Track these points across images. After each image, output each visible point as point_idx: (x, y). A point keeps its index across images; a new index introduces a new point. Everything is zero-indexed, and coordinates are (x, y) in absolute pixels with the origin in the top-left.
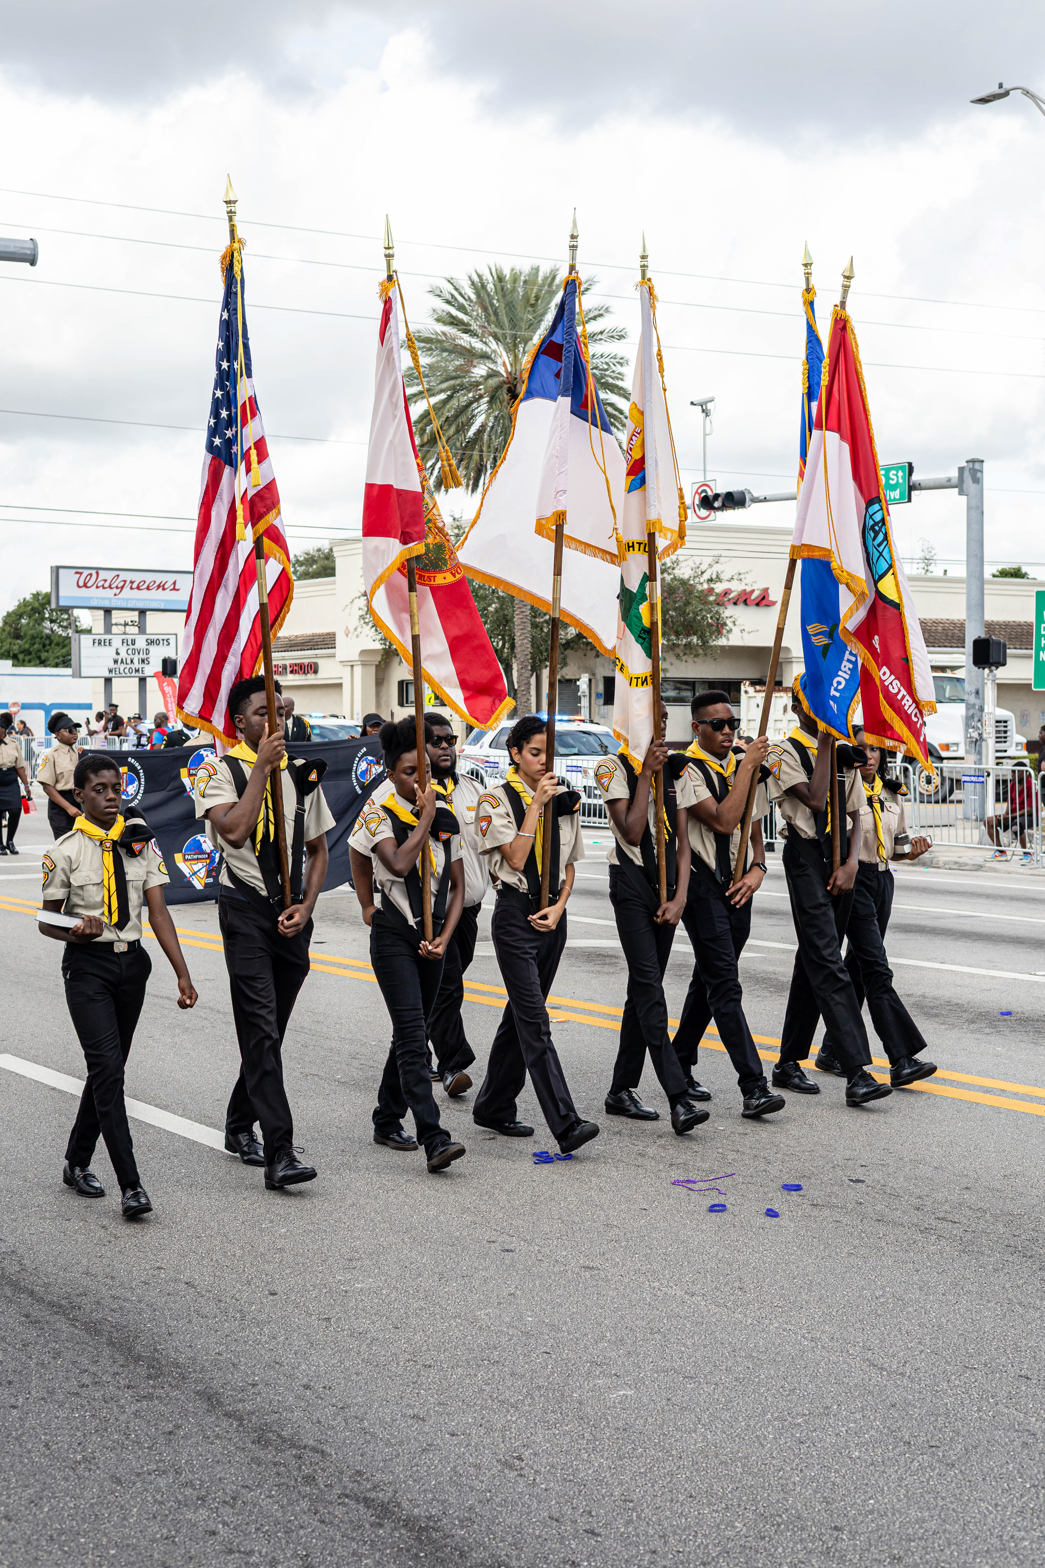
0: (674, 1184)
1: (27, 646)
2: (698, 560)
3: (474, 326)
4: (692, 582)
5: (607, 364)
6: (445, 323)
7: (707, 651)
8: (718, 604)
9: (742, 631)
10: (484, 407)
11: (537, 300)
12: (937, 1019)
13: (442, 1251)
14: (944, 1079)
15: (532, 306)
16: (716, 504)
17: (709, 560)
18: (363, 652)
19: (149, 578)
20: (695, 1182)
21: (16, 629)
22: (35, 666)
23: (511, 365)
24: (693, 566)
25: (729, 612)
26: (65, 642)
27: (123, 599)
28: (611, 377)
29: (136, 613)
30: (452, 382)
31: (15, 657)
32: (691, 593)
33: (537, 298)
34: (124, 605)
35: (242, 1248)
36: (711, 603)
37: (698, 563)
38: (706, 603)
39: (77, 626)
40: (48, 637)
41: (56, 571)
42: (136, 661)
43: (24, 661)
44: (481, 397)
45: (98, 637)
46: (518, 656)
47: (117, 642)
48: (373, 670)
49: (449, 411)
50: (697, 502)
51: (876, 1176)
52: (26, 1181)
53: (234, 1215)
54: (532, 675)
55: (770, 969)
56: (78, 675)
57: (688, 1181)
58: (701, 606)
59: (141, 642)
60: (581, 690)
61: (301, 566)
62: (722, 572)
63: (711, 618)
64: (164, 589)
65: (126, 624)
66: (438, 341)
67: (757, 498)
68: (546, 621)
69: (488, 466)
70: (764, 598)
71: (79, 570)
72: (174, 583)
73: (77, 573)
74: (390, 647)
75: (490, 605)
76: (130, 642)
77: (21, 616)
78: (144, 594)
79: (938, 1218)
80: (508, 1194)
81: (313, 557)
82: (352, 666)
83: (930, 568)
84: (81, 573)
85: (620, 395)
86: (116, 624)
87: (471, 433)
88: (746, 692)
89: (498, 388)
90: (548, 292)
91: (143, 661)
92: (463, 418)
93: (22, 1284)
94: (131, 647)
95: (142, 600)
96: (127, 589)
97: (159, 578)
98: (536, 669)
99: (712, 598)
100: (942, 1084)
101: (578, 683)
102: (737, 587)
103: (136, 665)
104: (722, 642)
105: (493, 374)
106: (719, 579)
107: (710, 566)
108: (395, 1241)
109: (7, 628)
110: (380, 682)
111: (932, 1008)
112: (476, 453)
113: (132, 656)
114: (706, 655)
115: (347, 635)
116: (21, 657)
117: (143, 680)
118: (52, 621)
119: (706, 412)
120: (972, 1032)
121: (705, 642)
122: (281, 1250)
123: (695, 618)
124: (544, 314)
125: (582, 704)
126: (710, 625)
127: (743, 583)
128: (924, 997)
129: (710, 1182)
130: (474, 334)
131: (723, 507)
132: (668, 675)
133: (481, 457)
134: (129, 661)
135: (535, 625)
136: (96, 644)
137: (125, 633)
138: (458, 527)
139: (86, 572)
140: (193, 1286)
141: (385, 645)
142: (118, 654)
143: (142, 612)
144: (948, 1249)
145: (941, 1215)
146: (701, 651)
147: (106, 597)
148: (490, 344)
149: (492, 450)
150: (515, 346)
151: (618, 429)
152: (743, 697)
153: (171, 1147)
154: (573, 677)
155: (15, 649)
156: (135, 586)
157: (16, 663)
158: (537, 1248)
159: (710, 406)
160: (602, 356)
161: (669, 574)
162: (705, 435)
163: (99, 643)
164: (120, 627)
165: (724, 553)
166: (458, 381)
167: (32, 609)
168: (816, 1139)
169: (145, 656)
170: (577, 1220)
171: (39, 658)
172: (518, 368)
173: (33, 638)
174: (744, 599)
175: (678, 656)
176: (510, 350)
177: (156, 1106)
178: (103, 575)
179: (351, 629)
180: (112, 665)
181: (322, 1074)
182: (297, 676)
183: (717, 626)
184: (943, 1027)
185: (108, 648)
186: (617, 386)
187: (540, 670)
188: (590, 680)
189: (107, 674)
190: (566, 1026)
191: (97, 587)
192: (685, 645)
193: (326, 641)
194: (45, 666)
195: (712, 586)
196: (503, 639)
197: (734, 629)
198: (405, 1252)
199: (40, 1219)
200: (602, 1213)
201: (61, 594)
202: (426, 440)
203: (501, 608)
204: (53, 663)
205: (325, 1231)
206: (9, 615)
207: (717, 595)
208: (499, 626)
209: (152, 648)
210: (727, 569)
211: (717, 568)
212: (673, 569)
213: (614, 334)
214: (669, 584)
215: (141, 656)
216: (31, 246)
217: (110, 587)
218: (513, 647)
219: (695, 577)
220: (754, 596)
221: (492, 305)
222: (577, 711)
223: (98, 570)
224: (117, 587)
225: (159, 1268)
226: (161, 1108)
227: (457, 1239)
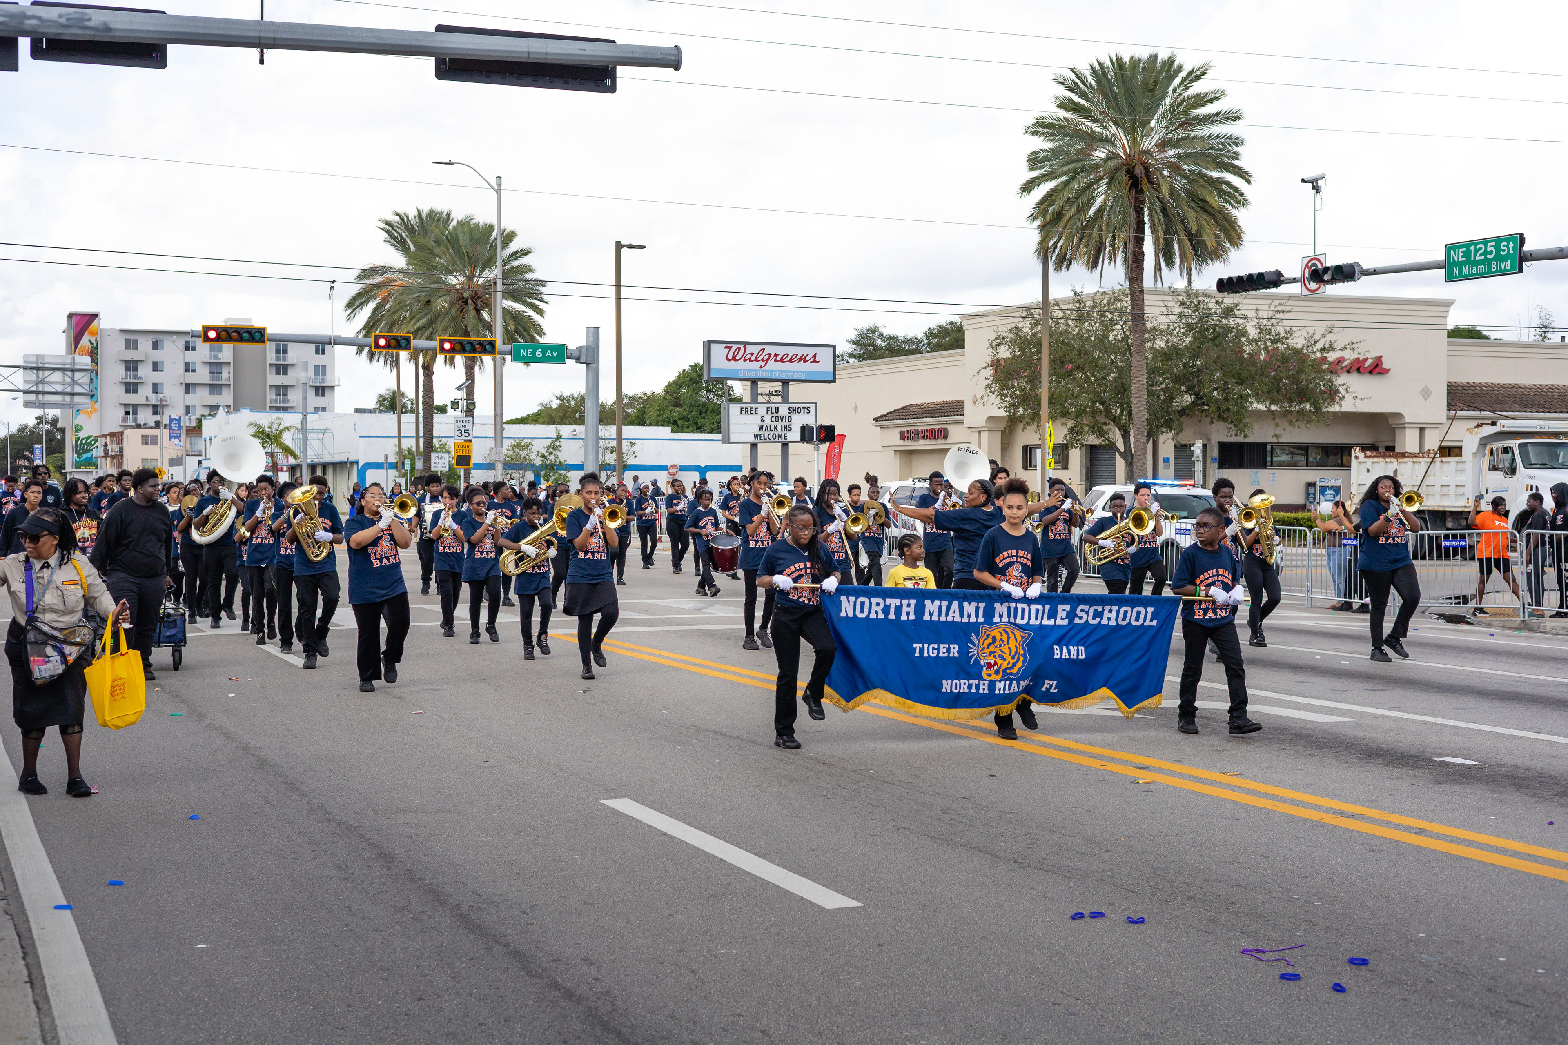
0: (1242, 953)
1: (685, 413)
2: (1311, 330)
3: (1095, 112)
4: (1305, 351)
5: (1222, 144)
6: (1067, 110)
7: (1319, 417)
8: (1331, 372)
9: (1355, 398)
10: (1103, 188)
11: (1155, 86)
12: (1527, 791)
13: (1007, 1011)
14: (1529, 855)
15: (1151, 90)
16: (1326, 277)
17: (1323, 330)
18: (990, 419)
19: (791, 351)
20: (1264, 952)
21: (677, 398)
22: (693, 431)
23: (1130, 147)
24: (1306, 336)
25: (1342, 380)
26: (717, 410)
27: (768, 371)
28: (1226, 156)
29: (780, 384)
30: (1073, 165)
31: (675, 423)
32: (1304, 361)
33: (1156, 83)
34: (769, 377)
35: (818, 999)
36: (1324, 371)
37: (1311, 333)
38: (1319, 371)
39: (730, 395)
40: (705, 405)
41: (708, 346)
42: (779, 428)
43: (683, 427)
44: (1101, 178)
45: (745, 406)
46: (1135, 423)
47: (762, 410)
48: (998, 436)
49: (1070, 192)
50: (1307, 275)
51: (1450, 954)
52: (628, 922)
53: (814, 965)
54: (1148, 441)
55: (1361, 734)
56: (726, 440)
57: (1258, 951)
58: (1314, 375)
59: (784, 411)
60: (1195, 455)
61: (935, 338)
62: (1335, 342)
63: (1324, 386)
64: (805, 362)
65: (770, 394)
66: (1061, 127)
67: (1367, 270)
68: (1162, 390)
69: (1108, 244)
70: (1377, 365)
71: (728, 344)
72: (815, 356)
73: (726, 347)
74: (1014, 414)
75: (1109, 375)
76: (774, 411)
77: (681, 386)
78: (787, 366)
79: (1510, 1001)
80: (1078, 956)
81: (946, 329)
82: (979, 432)
83: (1548, 335)
84: (730, 348)
85: (1235, 174)
86: (761, 394)
87: (1091, 213)
88: (1356, 457)
89: (1117, 170)
90: (1165, 77)
91: (785, 428)
92: (1084, 199)
93: (612, 1024)
94: (775, 415)
95: (785, 371)
96: (771, 362)
97: (801, 351)
98: (1152, 435)
99: (1325, 367)
100: (1527, 860)
101: (1192, 448)
102: (1349, 356)
103: (779, 431)
104: (1335, 408)
105: (1112, 156)
106: (1331, 348)
107: (1324, 336)
108: (964, 999)
109: (668, 397)
110: (1006, 447)
111: (1524, 779)
112: (1095, 232)
113: (775, 423)
114: (1318, 421)
115: (974, 403)
116: (680, 423)
117: (785, 445)
118: (708, 391)
119: (1316, 189)
120: (1563, 805)
121: (1317, 409)
122: (855, 1003)
123: (1307, 386)
124: (1163, 98)
125: (1196, 469)
126: (1322, 392)
127: (1356, 353)
128: (1517, 768)
129: (1281, 953)
130: (1094, 119)
131: (1333, 281)
132: (1281, 440)
133: (1101, 236)
134: (773, 428)
135: (1151, 394)
136: (743, 413)
137: (769, 402)
138: (1079, 301)
139: (735, 347)
140: (768, 1035)
141: (1010, 412)
142: (763, 421)
143: (785, 383)
144: (1518, 1034)
145: (1514, 998)
146: (1314, 418)
147: (752, 368)
148: (1110, 129)
149: (1111, 228)
150: (1134, 129)
151: (1233, 206)
152: (1354, 462)
153: (764, 895)
154: (1188, 443)
155: (675, 416)
156: (779, 358)
157: (675, 428)
158: (1100, 1013)
159: (1320, 183)
160: (1218, 136)
161: (1283, 344)
162: (1315, 211)
163: (746, 412)
164: (765, 397)
165: (1338, 324)
166: (1079, 165)
167: (691, 380)
168: (1391, 912)
169: (788, 423)
170: (1143, 985)
171: (696, 424)
172: (1137, 150)
173: (691, 405)
174: (1357, 367)
175: (1291, 423)
176: (1129, 134)
177: (755, 854)
178: (750, 349)
179: (979, 398)
180: (757, 431)
181: (913, 828)
182: (927, 442)
183: (1330, 394)
184: (1533, 799)
185: (754, 416)
186: (1233, 165)
187: (1157, 436)
188: (1204, 446)
189: (752, 440)
190: (1152, 787)
191: (745, 360)
192: (1298, 412)
193: (956, 409)
194: (701, 432)
195: (1325, 354)
196: (1121, 407)
197: (1347, 396)
198: (972, 1010)
199: (637, 960)
200: (1169, 980)
201: (712, 366)
202: (1048, 220)
203: (1120, 377)
204: (709, 429)
205: (898, 985)
206: (670, 384)
207: (1330, 363)
208: (1117, 395)
209: (794, 417)
210: (1340, 339)
211: (1330, 337)
212: (1287, 339)
213: (1230, 115)
214: (1282, 353)
215: (784, 423)
216: (676, 53)
217: (756, 360)
218: (1130, 414)
219: (1308, 346)
220: (1367, 364)
221: (1112, 91)
222: (1191, 475)
223: (745, 344)
224: (763, 360)
225: (739, 1015)
226: (760, 856)
227: (1024, 999)
